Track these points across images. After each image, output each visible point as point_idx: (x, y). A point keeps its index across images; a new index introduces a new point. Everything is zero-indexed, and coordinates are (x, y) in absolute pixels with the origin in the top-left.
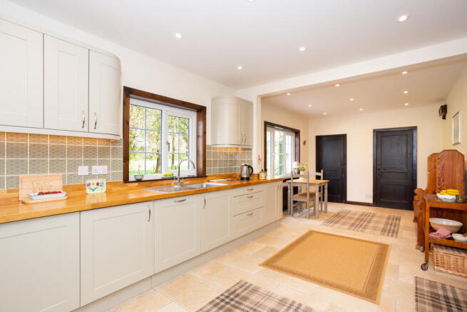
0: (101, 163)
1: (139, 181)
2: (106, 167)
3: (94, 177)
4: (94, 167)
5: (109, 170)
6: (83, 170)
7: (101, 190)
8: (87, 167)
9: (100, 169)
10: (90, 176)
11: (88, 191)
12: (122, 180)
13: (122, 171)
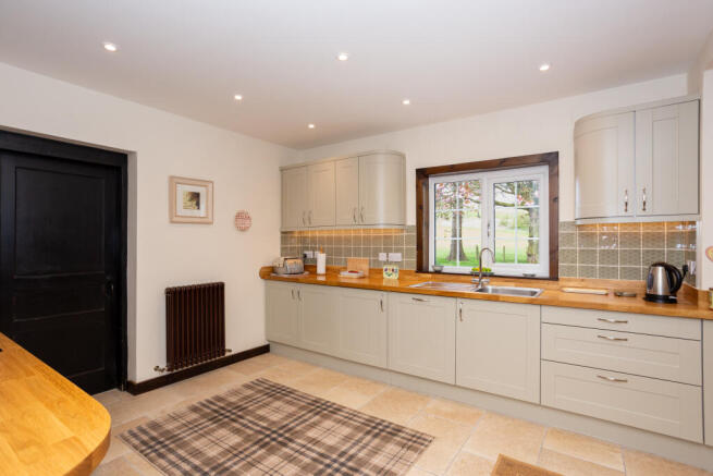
0: (397, 251)
1: (438, 272)
2: (399, 255)
3: (391, 263)
4: (390, 254)
5: (403, 257)
6: (382, 257)
7: (395, 277)
8: (385, 254)
9: (396, 257)
10: (387, 262)
11: (385, 275)
12: (415, 269)
13: (415, 260)
